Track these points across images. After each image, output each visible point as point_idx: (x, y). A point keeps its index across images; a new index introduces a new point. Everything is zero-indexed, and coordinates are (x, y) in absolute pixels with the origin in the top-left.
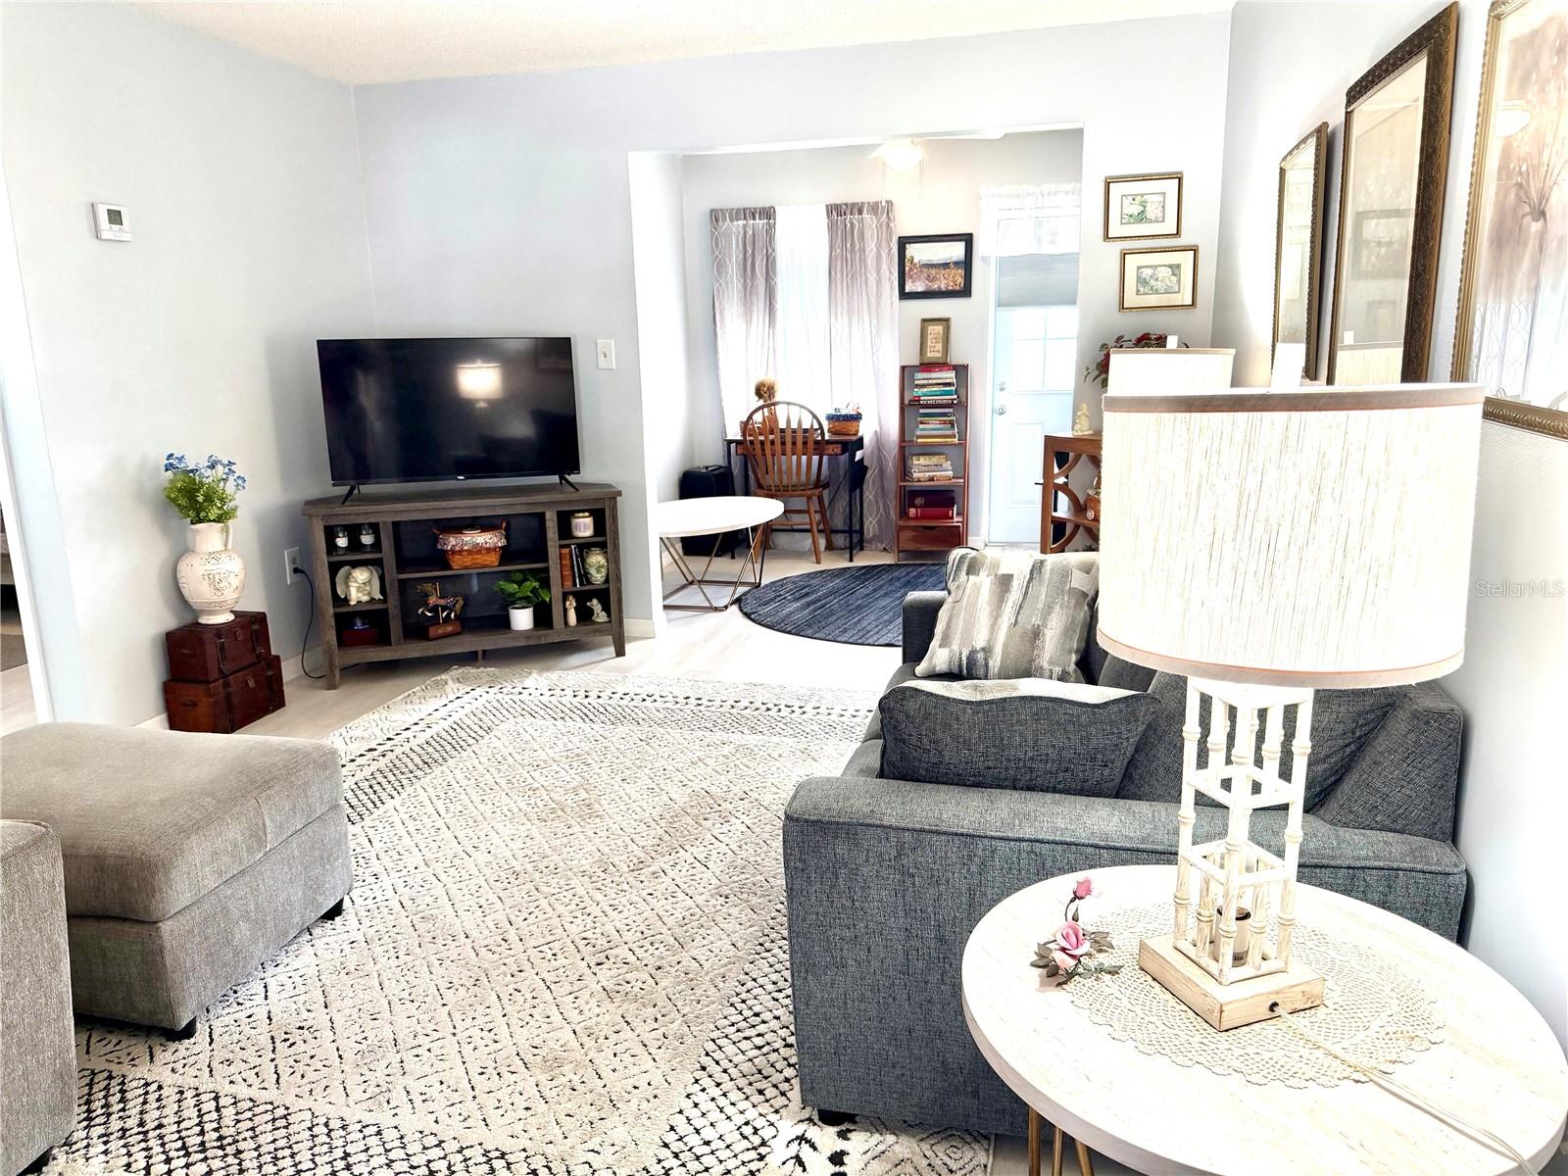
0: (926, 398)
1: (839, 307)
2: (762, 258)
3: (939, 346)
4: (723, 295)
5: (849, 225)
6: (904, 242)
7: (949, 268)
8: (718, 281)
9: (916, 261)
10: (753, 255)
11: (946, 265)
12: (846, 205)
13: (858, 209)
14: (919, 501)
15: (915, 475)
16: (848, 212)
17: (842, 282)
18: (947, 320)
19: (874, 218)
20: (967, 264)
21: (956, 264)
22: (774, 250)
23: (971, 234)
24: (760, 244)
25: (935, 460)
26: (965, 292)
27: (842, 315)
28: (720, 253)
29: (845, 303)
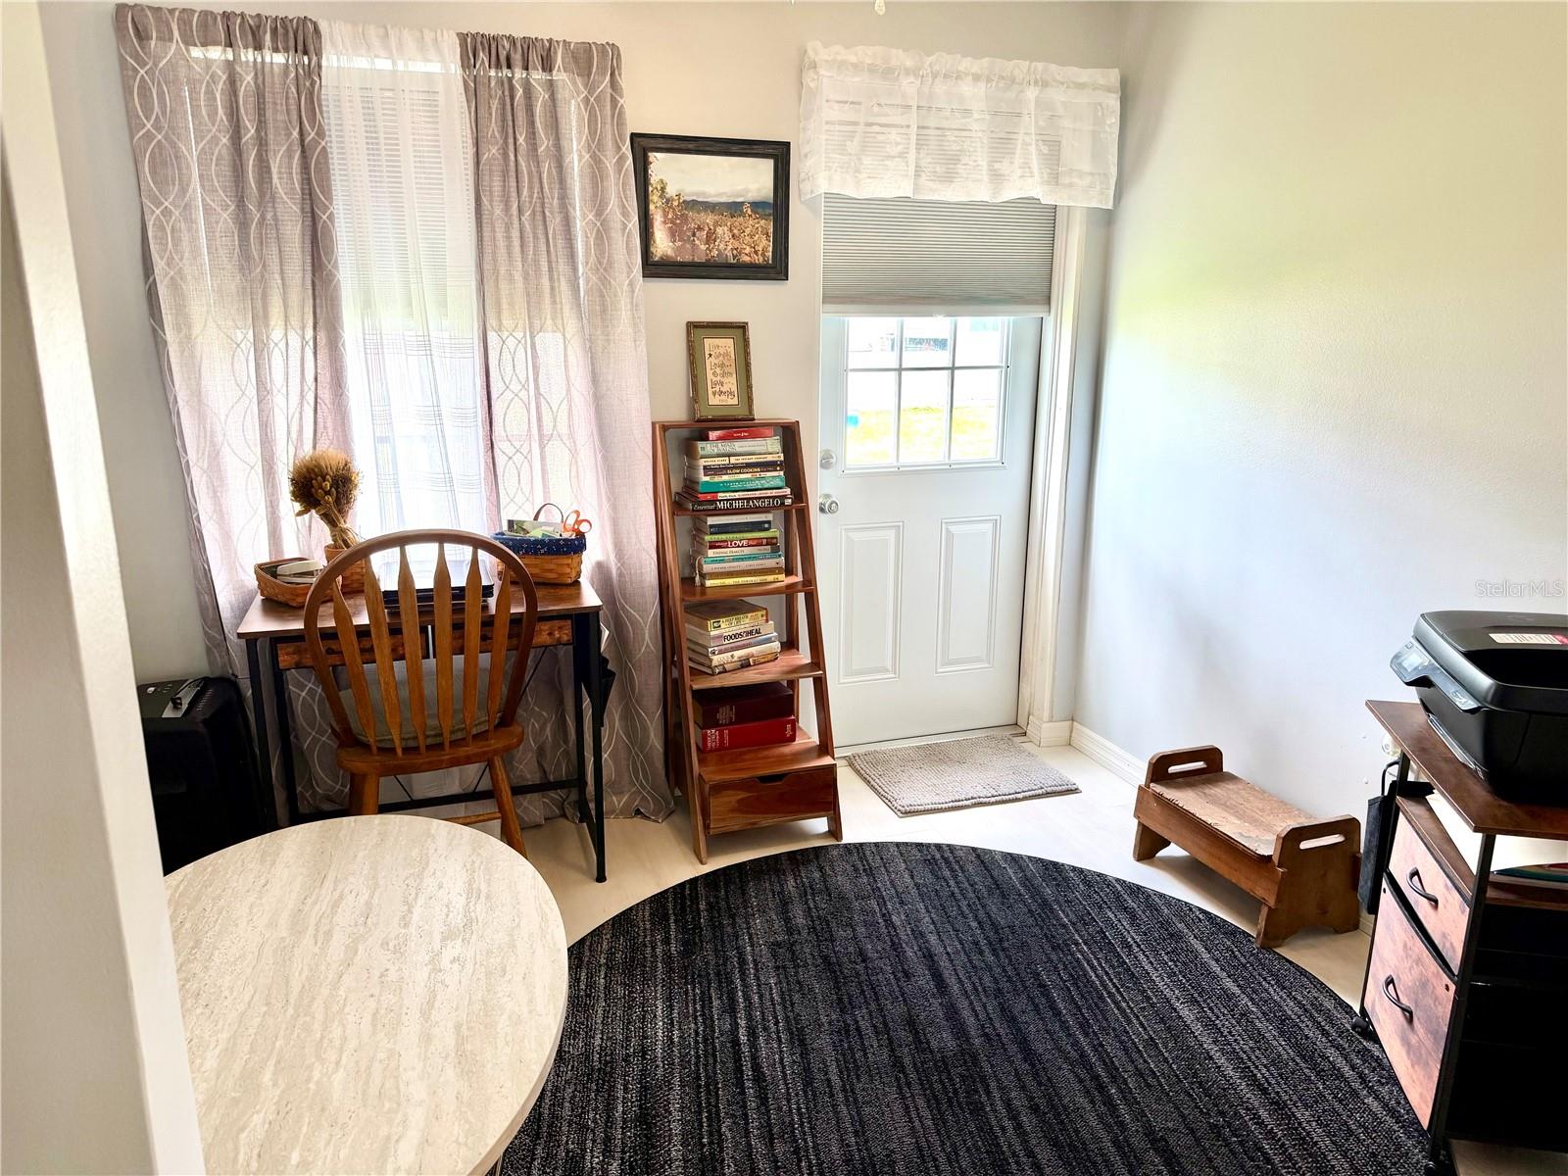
0: (728, 495)
1: (504, 286)
2: (289, 154)
3: (731, 383)
4: (177, 242)
5: (520, 92)
6: (644, 146)
7: (742, 214)
8: (158, 204)
9: (671, 191)
10: (262, 143)
11: (734, 208)
12: (512, 40)
13: (540, 54)
14: (725, 714)
15: (716, 660)
16: (517, 58)
17: (508, 228)
18: (743, 327)
19: (579, 80)
20: (778, 208)
21: (757, 206)
22: (321, 134)
23: (787, 145)
24: (276, 116)
25: (746, 622)
26: (776, 269)
27: (512, 304)
28: (158, 127)
29: (518, 276)
